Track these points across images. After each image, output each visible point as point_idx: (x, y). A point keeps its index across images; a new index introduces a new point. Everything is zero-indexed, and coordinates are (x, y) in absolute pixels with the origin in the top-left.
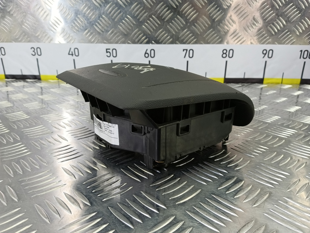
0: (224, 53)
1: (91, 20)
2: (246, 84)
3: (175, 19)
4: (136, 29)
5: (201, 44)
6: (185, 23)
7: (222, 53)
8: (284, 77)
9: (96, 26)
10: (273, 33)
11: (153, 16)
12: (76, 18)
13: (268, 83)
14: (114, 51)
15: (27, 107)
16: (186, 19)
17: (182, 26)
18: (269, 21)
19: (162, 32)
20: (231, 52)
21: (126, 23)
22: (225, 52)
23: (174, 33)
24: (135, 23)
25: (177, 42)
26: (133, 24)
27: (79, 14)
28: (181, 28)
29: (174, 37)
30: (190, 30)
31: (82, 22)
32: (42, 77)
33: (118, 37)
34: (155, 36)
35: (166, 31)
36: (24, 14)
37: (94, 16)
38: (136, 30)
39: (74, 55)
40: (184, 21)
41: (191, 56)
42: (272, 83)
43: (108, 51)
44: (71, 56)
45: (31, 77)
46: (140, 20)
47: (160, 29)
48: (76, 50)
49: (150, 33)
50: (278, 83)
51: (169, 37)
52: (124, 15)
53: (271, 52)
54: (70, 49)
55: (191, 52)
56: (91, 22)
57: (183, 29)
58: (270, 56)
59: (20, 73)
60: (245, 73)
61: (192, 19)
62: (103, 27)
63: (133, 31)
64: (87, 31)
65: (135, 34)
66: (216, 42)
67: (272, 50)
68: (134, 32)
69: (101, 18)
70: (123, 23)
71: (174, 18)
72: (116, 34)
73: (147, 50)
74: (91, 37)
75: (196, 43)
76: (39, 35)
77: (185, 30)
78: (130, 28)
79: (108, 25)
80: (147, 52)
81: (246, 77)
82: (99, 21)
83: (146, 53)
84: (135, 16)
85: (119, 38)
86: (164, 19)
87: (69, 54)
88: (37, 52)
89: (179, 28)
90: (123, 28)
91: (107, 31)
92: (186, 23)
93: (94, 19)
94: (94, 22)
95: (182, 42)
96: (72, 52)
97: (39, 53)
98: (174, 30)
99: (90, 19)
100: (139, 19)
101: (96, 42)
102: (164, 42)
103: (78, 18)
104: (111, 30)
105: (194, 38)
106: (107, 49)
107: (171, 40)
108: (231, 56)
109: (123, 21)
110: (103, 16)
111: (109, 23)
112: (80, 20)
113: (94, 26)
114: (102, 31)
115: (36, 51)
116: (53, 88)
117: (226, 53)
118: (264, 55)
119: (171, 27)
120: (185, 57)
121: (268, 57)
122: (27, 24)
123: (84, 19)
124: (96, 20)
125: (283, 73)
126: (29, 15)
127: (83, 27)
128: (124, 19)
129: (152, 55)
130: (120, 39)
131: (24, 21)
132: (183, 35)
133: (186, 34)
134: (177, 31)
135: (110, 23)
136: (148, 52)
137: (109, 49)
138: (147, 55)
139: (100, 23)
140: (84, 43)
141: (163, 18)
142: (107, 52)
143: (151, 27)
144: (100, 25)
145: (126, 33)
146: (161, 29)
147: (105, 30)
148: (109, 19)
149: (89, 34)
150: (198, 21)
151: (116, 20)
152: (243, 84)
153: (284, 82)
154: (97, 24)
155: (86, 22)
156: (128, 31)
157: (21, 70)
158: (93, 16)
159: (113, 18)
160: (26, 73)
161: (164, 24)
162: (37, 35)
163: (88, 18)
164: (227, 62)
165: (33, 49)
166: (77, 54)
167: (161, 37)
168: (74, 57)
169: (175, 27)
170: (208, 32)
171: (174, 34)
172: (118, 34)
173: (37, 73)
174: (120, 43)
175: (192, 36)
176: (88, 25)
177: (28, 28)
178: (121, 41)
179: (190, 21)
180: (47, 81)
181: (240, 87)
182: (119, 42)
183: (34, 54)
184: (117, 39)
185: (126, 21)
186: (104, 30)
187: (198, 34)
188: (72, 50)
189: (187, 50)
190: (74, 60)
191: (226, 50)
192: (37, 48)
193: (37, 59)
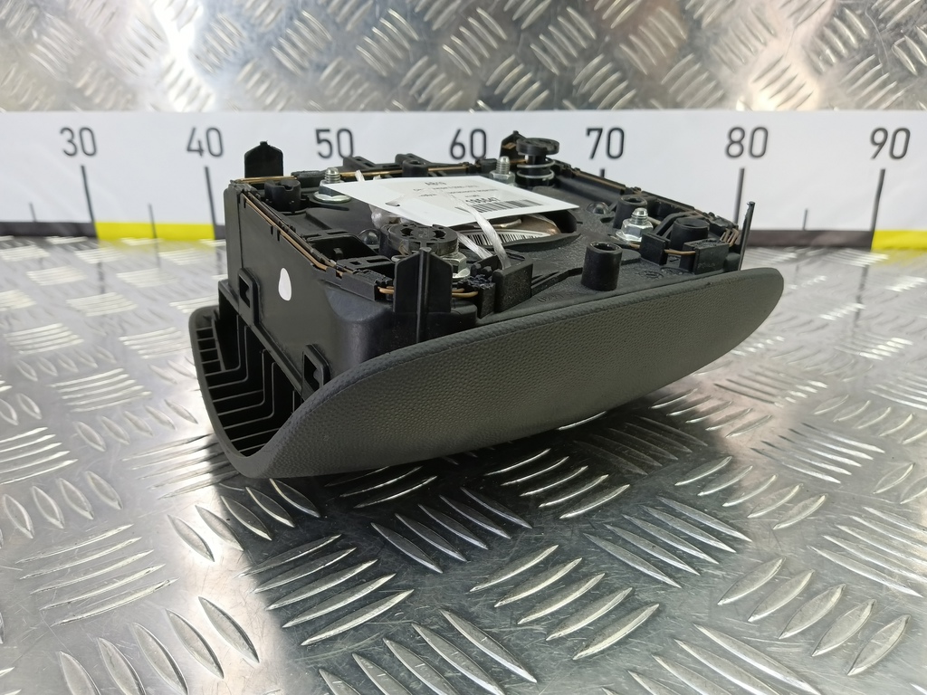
0: (732, 142)
1: (262, 29)
2: (811, 253)
3: (560, 19)
4: (420, 58)
5: (652, 107)
6: (593, 35)
7: (727, 142)
9: (281, 48)
10: (913, 68)
11: (479, 11)
12: (213, 24)
13: (888, 249)
14: (345, 136)
15: (12, 344)
16: (599, 19)
17: (583, 44)
18: (898, 25)
19: (511, 68)
20: (760, 135)
21: (386, 39)
22: (737, 136)
23: (555, 70)
24: (416, 36)
25: (566, 103)
26: (411, 40)
27: (222, 10)
28: (581, 51)
29: (556, 86)
30: (613, 60)
31: (230, 36)
32: (100, 230)
33: (356, 86)
34: (488, 83)
35: (526, 64)
36: (34, 11)
37: (272, 16)
38: (420, 63)
39: (206, 154)
40: (593, 26)
41: (615, 150)
42: (904, 249)
43: (323, 136)
44: (196, 155)
45: (63, 230)
46: (435, 27)
47: (505, 58)
48: (213, 135)
49: (469, 72)
51: (536, 86)
52: (378, 8)
53: (901, 136)
54: (194, 131)
55: (616, 136)
56: (261, 37)
57: (587, 56)
58: (898, 151)
59: (25, 217)
60: (806, 212)
61: (618, 19)
62: (303, 54)
63: (409, 66)
64: (248, 67)
65: (418, 76)
66: (704, 100)
67: (908, 132)
68: (414, 70)
69: (297, 23)
70: (373, 36)
71: (556, 15)
72: (348, 76)
73: (459, 132)
74: (263, 88)
75: (631, 105)
76: (86, 86)
77: (596, 61)
78: (399, 54)
79: (322, 46)
80: (460, 140)
81: (812, 225)
82: (289, 31)
83: (454, 143)
84: (418, 13)
85: (360, 91)
86: (521, 20)
87: (189, 149)
88: (79, 143)
89: (574, 53)
90: (374, 55)
91: (321, 68)
92: (600, 33)
93: (273, 26)
94: (271, 37)
95: (585, 103)
96: (200, 143)
97: (89, 149)
98: (554, 59)
99: (260, 24)
100: (430, 23)
101: (280, 107)
102: (518, 103)
103: (218, 22)
104: (331, 61)
105: (627, 89)
106: (318, 132)
107: (544, 94)
108: (757, 150)
109: (375, 30)
110: (305, 14)
111: (324, 39)
112: (224, 29)
113: (275, 50)
114: (302, 68)
115: (77, 141)
116: (129, 269)
117: (739, 142)
118: (876, 148)
119: (545, 50)
120: (593, 156)
121: (892, 156)
122: (45, 46)
123: (238, 25)
124: (280, 29)
126: (48, 15)
127: (235, 53)
128: (376, 23)
130: (362, 96)
131: (35, 34)
132: (587, 78)
133: (599, 73)
134: (565, 62)
135: (329, 37)
136: (464, 139)
137: (328, 131)
138: (458, 151)
139: (295, 38)
140: (239, 109)
141: (515, 17)
142: (319, 141)
143: (474, 50)
144: (294, 45)
145: (384, 74)
146: (510, 56)
147: (311, 62)
148: (323, 22)
149: (256, 77)
150: (641, 28)
151: (349, 27)
152: (800, 251)
154: (282, 41)
155: (245, 34)
156: (392, 64)
157: (31, 206)
158: (268, 15)
159: (338, 20)
160: (47, 215)
161: (519, 37)
162: (79, 85)
163: (252, 21)
164: (743, 172)
165: (67, 135)
166: (216, 150)
167: (509, 87)
168: (207, 159)
169: (560, 47)
170: (677, 67)
171: (554, 74)
172: (357, 77)
173: (83, 218)
174: (364, 110)
175: (620, 81)
176: (251, 46)
177: (50, 62)
178: (366, 101)
179: (612, 26)
180: (115, 242)
181: (792, 261)
182: (362, 106)
183: (70, 149)
184: (354, 95)
185: (383, 29)
186: (306, 64)
187: (642, 74)
188: (200, 135)
189: (600, 131)
190: (207, 170)
191: (743, 131)
192: (82, 130)
193: (83, 168)
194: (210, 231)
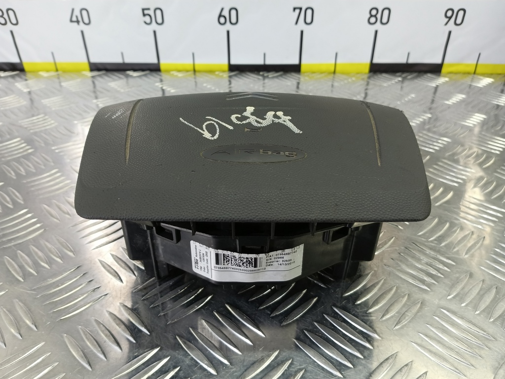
0: (371, 16)
2: (410, 76)
7: (369, 16)
8: (480, 62)
13: (449, 73)
14: (158, 13)
20: (386, 12)
22: (374, 12)
32: (26, 67)
39: (81, 23)
41: (309, 20)
42: (456, 73)
43: (146, 12)
44: (76, 24)
45: (5, 67)
48: (84, 13)
50: (469, 73)
53: (461, 13)
54: (73, 10)
55: (309, 12)
58: (459, 21)
60: (409, 54)
67: (464, 11)
73: (222, 9)
80: (223, 13)
81: (411, 61)
83: (220, 16)
87: (71, 21)
88: (7, 18)
96: (77, 17)
97: (14, 21)
106: (143, 10)
108: (385, 20)
115: (5, 16)
117: (375, 16)
118: (447, 20)
120: (297, 23)
121: (456, 24)
125: (480, 54)
129: (234, 20)
136: (226, 13)
137: (148, 9)
138: (222, 20)
142: (144, 15)
152: (404, 75)
153: (478, 71)
164: (376, 32)
166: (86, 21)
168: (82, 26)
173: (15, 60)
180: (36, 74)
181: (400, 82)
183: (3, 21)
188: (77, 12)
189: (301, 9)
190: (82, 32)
191: (377, 10)
192: (8, 10)
193: (12, 32)
194: (87, 67)
